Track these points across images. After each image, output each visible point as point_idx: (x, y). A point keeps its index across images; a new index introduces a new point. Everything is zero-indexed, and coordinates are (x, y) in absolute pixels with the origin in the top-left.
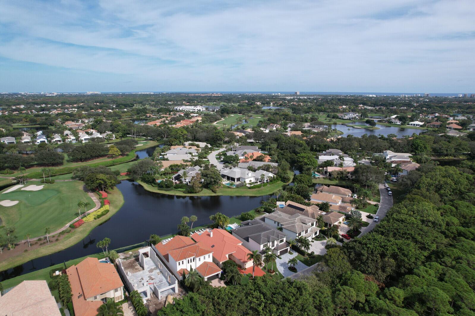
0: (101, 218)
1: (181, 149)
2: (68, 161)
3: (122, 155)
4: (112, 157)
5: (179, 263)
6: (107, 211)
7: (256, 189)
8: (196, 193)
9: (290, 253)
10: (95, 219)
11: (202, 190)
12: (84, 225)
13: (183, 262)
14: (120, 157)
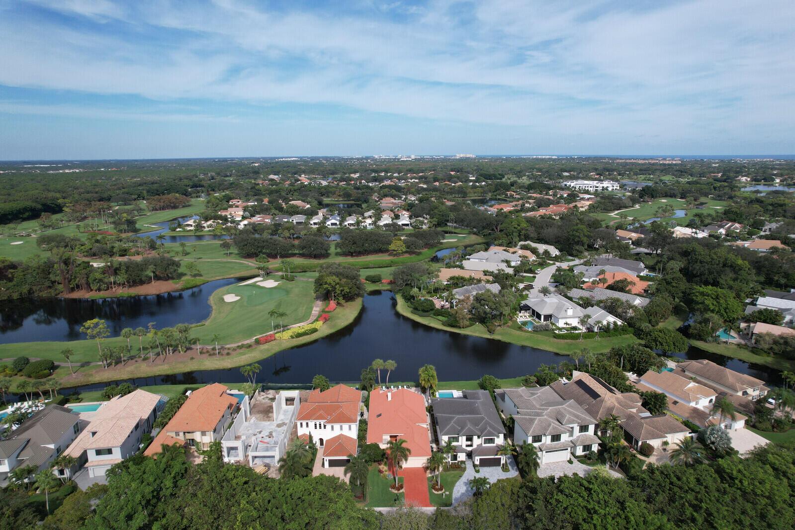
0: (301, 338)
1: (495, 253)
2: (337, 254)
3: (411, 253)
4: (395, 255)
5: (301, 424)
6: (315, 330)
7: (566, 341)
8: (460, 327)
9: (505, 469)
10: (292, 337)
11: (471, 325)
12: (273, 343)
13: (307, 424)
14: (407, 255)
